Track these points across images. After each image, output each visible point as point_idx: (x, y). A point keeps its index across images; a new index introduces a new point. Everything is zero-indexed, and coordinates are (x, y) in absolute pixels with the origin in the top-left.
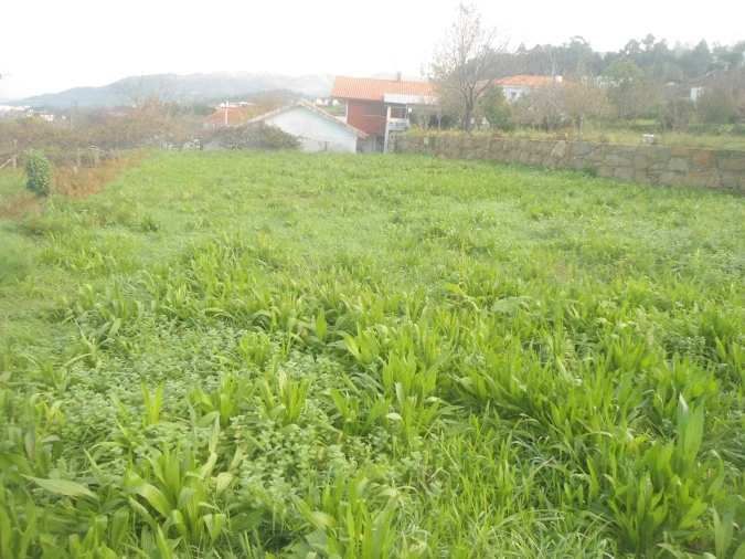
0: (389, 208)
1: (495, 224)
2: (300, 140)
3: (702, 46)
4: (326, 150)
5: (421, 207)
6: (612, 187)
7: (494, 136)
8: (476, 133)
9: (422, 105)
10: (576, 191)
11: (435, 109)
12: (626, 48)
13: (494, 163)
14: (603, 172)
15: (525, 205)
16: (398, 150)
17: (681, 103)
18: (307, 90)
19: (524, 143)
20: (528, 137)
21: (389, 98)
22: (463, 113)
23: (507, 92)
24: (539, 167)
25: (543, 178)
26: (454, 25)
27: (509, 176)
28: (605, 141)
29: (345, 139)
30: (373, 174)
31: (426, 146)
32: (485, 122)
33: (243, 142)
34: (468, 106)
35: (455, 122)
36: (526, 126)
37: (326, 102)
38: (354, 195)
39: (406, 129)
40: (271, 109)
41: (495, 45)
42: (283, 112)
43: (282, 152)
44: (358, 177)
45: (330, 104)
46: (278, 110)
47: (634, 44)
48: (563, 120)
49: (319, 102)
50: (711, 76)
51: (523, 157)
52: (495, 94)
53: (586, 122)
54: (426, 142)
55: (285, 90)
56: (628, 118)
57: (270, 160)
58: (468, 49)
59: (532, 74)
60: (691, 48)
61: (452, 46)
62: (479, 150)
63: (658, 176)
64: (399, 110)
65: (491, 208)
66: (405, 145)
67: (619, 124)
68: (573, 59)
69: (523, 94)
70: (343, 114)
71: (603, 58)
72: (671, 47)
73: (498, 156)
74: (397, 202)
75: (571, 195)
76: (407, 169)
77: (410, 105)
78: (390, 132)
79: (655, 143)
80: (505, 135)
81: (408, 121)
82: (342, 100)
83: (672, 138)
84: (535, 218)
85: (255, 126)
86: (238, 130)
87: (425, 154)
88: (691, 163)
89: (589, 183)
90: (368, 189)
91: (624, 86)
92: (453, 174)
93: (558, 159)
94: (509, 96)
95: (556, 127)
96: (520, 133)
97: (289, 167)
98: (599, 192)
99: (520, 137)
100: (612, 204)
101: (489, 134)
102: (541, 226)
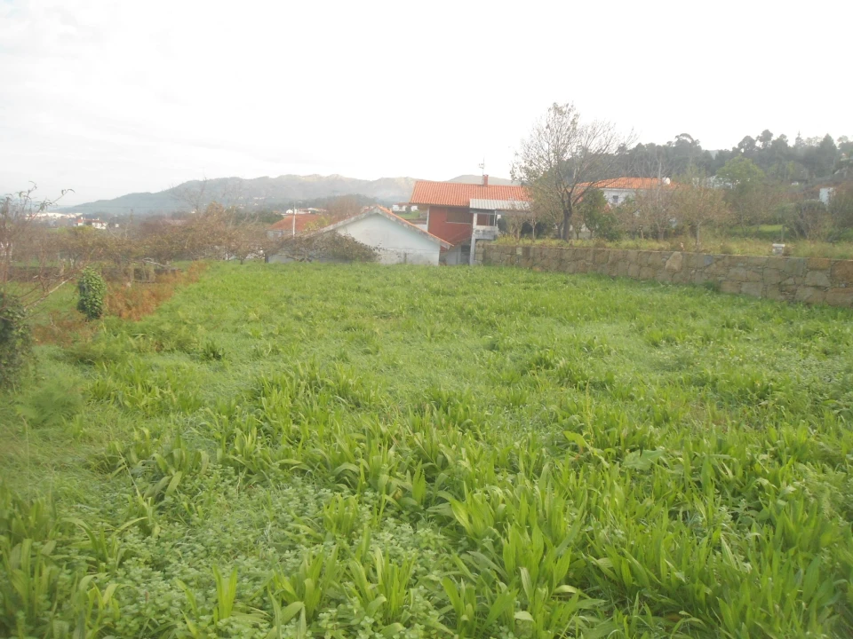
0: (482, 334)
1: (609, 352)
2: (376, 251)
3: (828, 140)
4: (405, 261)
5: (519, 331)
6: (741, 306)
7: (597, 246)
8: (576, 243)
9: (513, 211)
10: (700, 312)
11: (528, 215)
12: (741, 145)
13: (599, 277)
14: (727, 287)
15: (641, 329)
16: (487, 261)
17: (810, 206)
18: (382, 194)
19: (633, 254)
20: (638, 247)
21: (475, 203)
22: (561, 219)
23: (608, 195)
24: (652, 282)
25: (658, 295)
26: (548, 127)
27: (619, 293)
28: (727, 252)
29: (426, 250)
30: (461, 290)
31: (519, 257)
32: (584, 229)
33: (311, 253)
34: (565, 212)
35: (550, 230)
36: (634, 234)
37: (404, 208)
38: (441, 316)
39: (495, 237)
40: (344, 218)
41: (594, 147)
42: (357, 220)
43: (357, 265)
44: (444, 294)
45: (408, 210)
46: (353, 219)
47: (748, 141)
48: (674, 226)
49: (396, 208)
50: (842, 174)
51: (633, 270)
52: (595, 198)
53: (703, 229)
54: (519, 252)
55: (358, 196)
56: (750, 223)
57: (343, 275)
58: (564, 151)
59: (637, 176)
60: (814, 145)
61: (546, 147)
62: (581, 262)
63: (794, 292)
64: (486, 217)
65: (601, 332)
66: (495, 256)
67: (739, 230)
68: (681, 157)
69: (627, 198)
70: (422, 221)
71: (714, 156)
72: (791, 143)
73: (605, 269)
74: (492, 324)
75: (694, 315)
76: (499, 285)
77: (499, 211)
78: (477, 240)
79: (787, 253)
80: (609, 244)
81: (496, 229)
82: (422, 206)
83: (807, 247)
84: (656, 344)
85: (327, 236)
86: (307, 240)
87: (519, 266)
88: (832, 277)
89: (715, 301)
90: (456, 308)
91: (743, 189)
92: (553, 290)
93: (673, 273)
94: (611, 201)
95: (667, 235)
96: (626, 242)
97: (366, 283)
98: (727, 312)
99: (627, 247)
100: (745, 327)
101: (592, 243)
102: (664, 354)
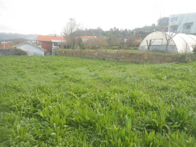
0: (54, 71)
1: (81, 74)
2: (27, 52)
3: (126, 30)
4: (35, 55)
5: (62, 70)
6: (109, 63)
7: (81, 51)
8: (76, 50)
9: (62, 43)
10: (101, 64)
11: (65, 44)
12: (110, 30)
13: (81, 57)
14: (106, 59)
15: (89, 68)
16: (56, 54)
17: (122, 42)
18: (30, 38)
19: (88, 52)
20: (89, 51)
21: (53, 41)
22: (73, 45)
23: (83, 40)
24: (92, 58)
25: (93, 61)
26: (69, 23)
27: (85, 61)
28: (106, 52)
29: (41, 52)
30: (49, 61)
31: (63, 53)
32: (78, 47)
33: (10, 53)
34: (74, 43)
35: (71, 47)
36: (88, 48)
37: (35, 42)
38: (43, 68)
39: (58, 49)
40: (19, 44)
41: (79, 28)
42: (22, 45)
43: (22, 56)
44: (45, 62)
45: (37, 42)
46: (21, 44)
47: (112, 29)
48: (97, 47)
49: (33, 42)
50: (128, 36)
51: (88, 56)
52: (80, 40)
53: (102, 47)
54: (63, 52)
55: (23, 38)
56: (112, 46)
57: (18, 58)
58: (73, 29)
59: (89, 36)
60: (124, 30)
61: (69, 28)
62: (77, 54)
63: (119, 60)
64: (56, 44)
65: (81, 69)
66: (58, 53)
67: (110, 48)
68: (98, 32)
69: (87, 40)
70: (40, 45)
71: (105, 32)
72: (120, 30)
73: (82, 56)
74: (56, 69)
75: (99, 65)
76: (58, 60)
77: (59, 43)
78: (54, 50)
79: (117, 52)
80: (83, 50)
81: (58, 47)
82: (40, 41)
83: (121, 51)
84: (91, 71)
85: (13, 48)
86: (8, 50)
87: (63, 55)
88: (125, 56)
89: (104, 62)
90: (47, 66)
91: (110, 39)
92: (70, 61)
93: (96, 56)
94: (84, 41)
95: (95, 48)
96: (87, 50)
97: (24, 60)
98: (106, 64)
99: (87, 51)
100: (109, 67)
101: (79, 50)
102: (93, 74)
